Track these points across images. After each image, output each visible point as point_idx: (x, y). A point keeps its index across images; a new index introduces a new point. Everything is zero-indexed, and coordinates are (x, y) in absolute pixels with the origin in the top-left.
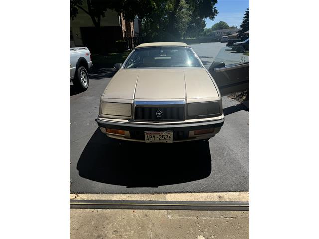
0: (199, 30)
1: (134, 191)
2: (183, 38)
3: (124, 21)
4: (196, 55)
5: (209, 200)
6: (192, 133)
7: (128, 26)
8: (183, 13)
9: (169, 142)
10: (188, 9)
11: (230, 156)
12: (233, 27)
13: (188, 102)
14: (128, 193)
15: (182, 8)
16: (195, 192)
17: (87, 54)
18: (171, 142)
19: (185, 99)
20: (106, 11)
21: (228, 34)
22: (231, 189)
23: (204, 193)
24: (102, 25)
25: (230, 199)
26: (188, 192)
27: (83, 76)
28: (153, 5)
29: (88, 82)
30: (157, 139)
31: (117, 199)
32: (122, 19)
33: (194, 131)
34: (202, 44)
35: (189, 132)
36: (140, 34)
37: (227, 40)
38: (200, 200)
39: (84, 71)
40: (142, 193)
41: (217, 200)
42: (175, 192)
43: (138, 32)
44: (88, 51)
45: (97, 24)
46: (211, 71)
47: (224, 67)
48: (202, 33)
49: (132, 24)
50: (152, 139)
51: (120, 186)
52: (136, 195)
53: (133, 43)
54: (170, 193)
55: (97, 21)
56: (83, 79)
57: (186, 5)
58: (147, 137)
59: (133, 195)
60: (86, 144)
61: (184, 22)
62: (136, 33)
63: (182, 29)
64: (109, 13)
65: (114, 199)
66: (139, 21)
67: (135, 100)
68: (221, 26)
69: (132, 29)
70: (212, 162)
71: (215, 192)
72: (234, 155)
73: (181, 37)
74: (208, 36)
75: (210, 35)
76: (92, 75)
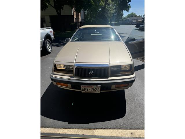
0: (119, 18)
1: (73, 127)
2: (110, 22)
3: (75, 12)
4: (117, 33)
5: (124, 136)
6: (113, 87)
7: (78, 15)
8: (110, 7)
9: (98, 92)
10: (113, 5)
11: (138, 101)
12: (139, 16)
13: (111, 65)
14: (69, 128)
15: (109, 4)
16: (115, 129)
17: (51, 32)
18: (99, 92)
19: (109, 64)
20: (64, 6)
21: (137, 20)
22: (140, 127)
23: (121, 130)
24: (62, 14)
25: (139, 135)
26: (110, 129)
27: (48, 45)
28: (92, 3)
29: (51, 49)
30: (89, 90)
31: (61, 133)
32: (74, 11)
33: (115, 86)
34: (121, 25)
35: (111, 86)
36: (84, 20)
37: (136, 23)
38: (118, 136)
39: (49, 42)
40: (78, 129)
41: (130, 136)
42: (101, 129)
43: (83, 19)
44: (52, 30)
45: (59, 14)
46: (127, 43)
47: (135, 41)
48: (121, 20)
49: (80, 14)
50: (86, 90)
51: (64, 122)
52: (74, 130)
53: (80, 25)
54: (97, 129)
55: (59, 12)
56: (48, 47)
57: (112, 3)
58: (83, 89)
59: (72, 130)
60: (45, 90)
61: (110, 13)
62: (82, 19)
63: (109, 17)
64: (66, 7)
65: (58, 133)
66: (84, 12)
67: (76, 63)
68: (132, 15)
69: (80, 17)
70: (127, 106)
71: (129, 129)
72: (141, 101)
73: (109, 21)
74: (124, 21)
75: (126, 20)
76: (55, 44)
